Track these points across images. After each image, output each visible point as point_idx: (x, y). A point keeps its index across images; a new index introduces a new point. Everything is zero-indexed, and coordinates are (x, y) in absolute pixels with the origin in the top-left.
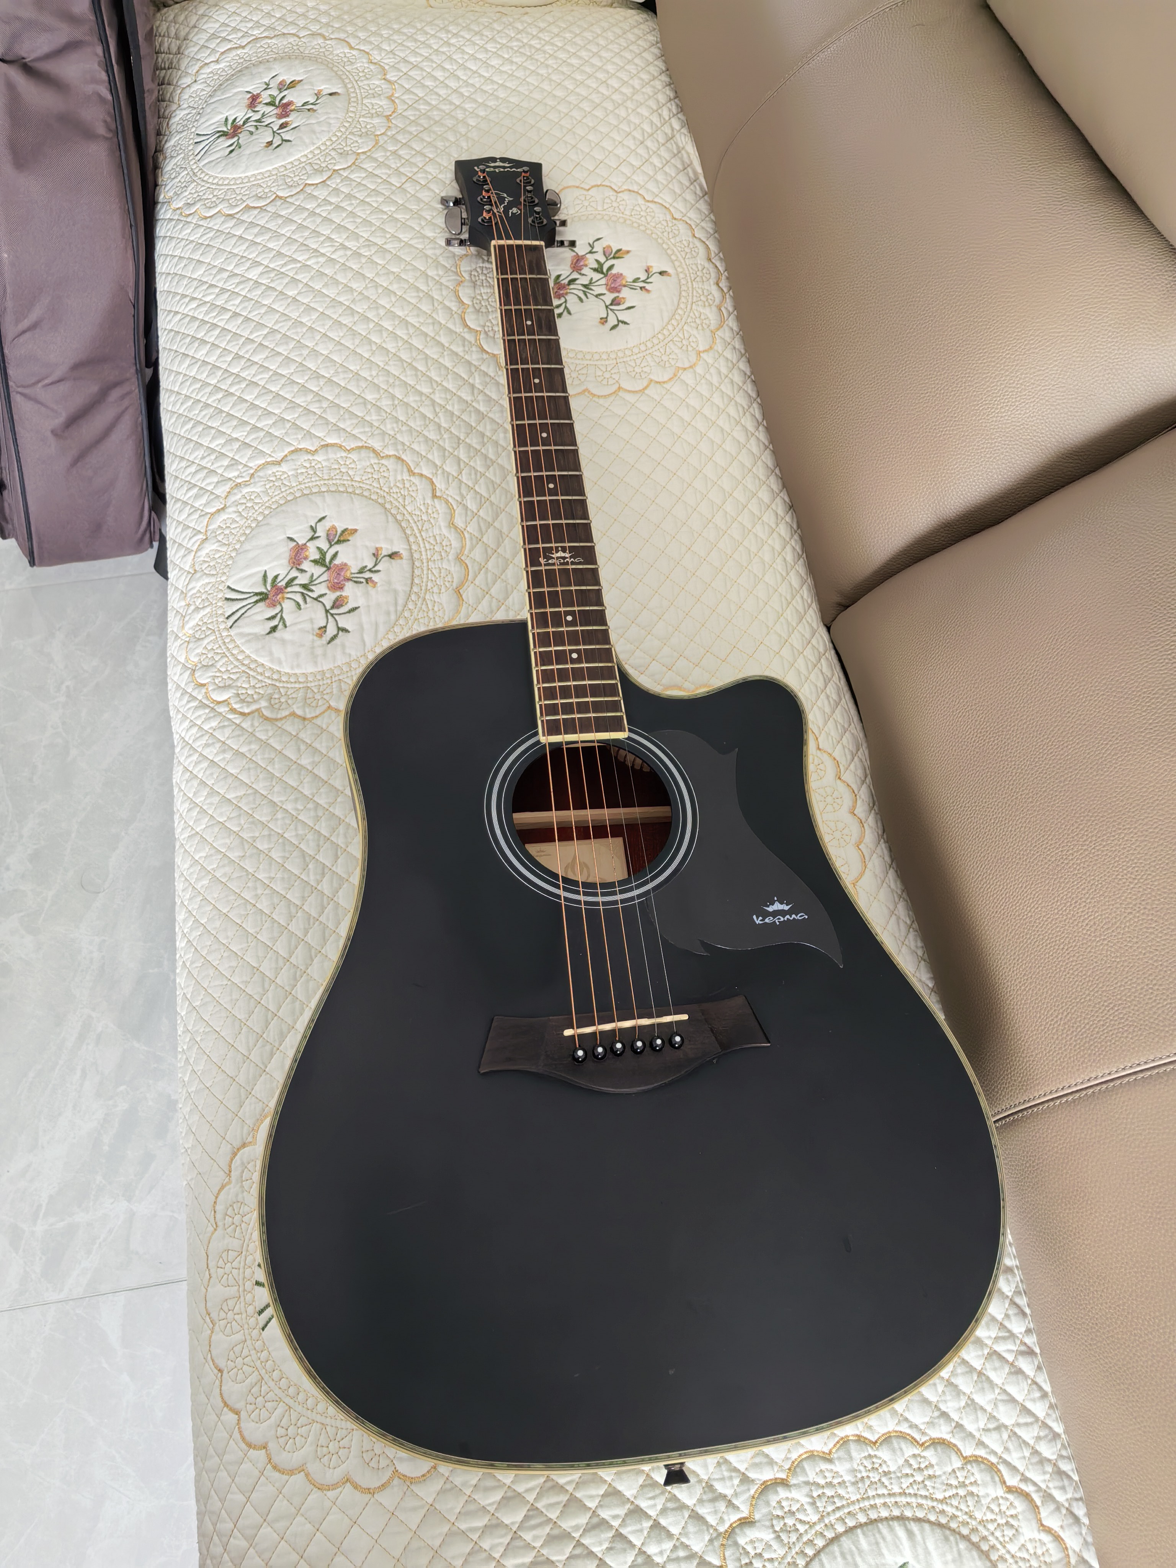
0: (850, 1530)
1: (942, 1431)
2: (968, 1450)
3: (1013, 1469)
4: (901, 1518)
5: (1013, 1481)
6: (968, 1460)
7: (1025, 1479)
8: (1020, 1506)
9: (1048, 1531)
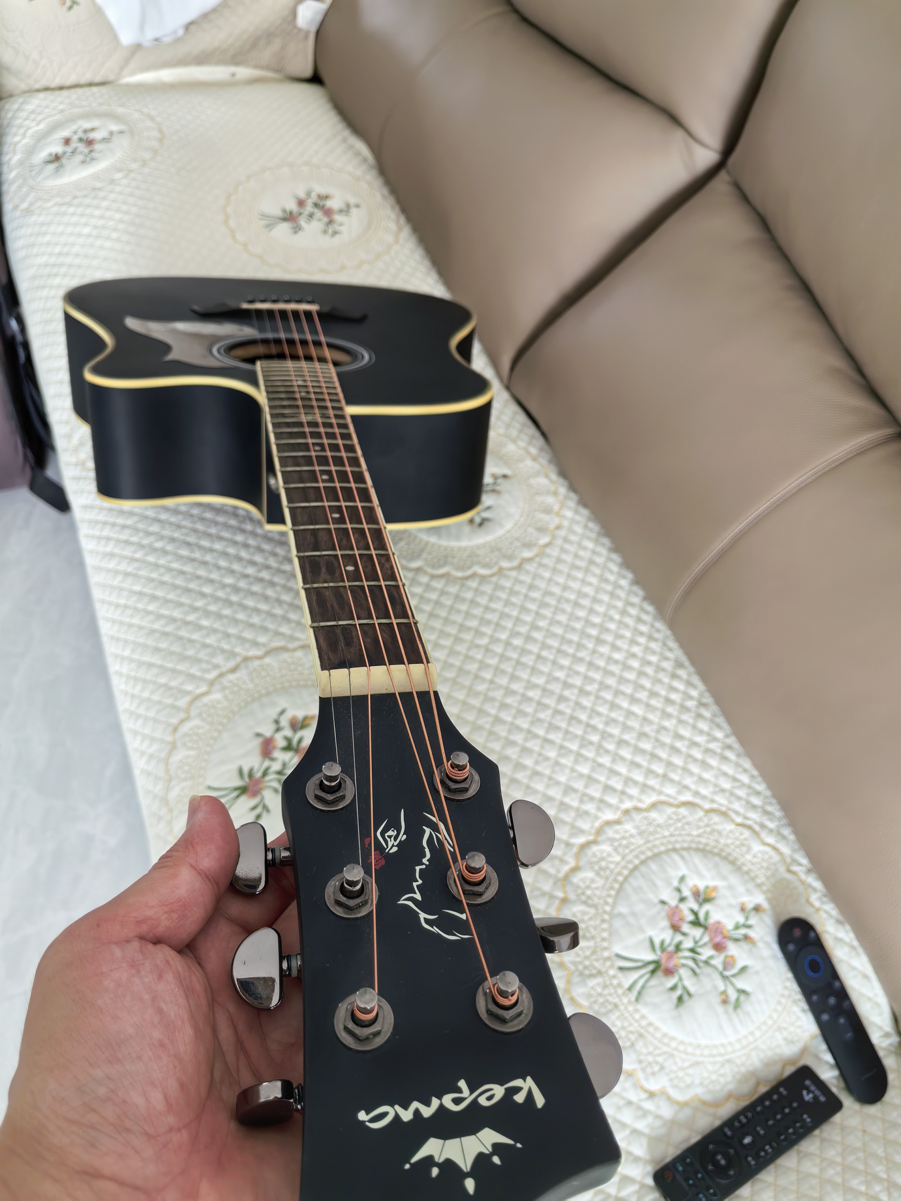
0: (643, 862)
1: (687, 797)
2: (707, 806)
3: (737, 813)
4: (675, 850)
5: (739, 820)
6: (708, 811)
7: (746, 818)
8: (747, 833)
9: (768, 845)
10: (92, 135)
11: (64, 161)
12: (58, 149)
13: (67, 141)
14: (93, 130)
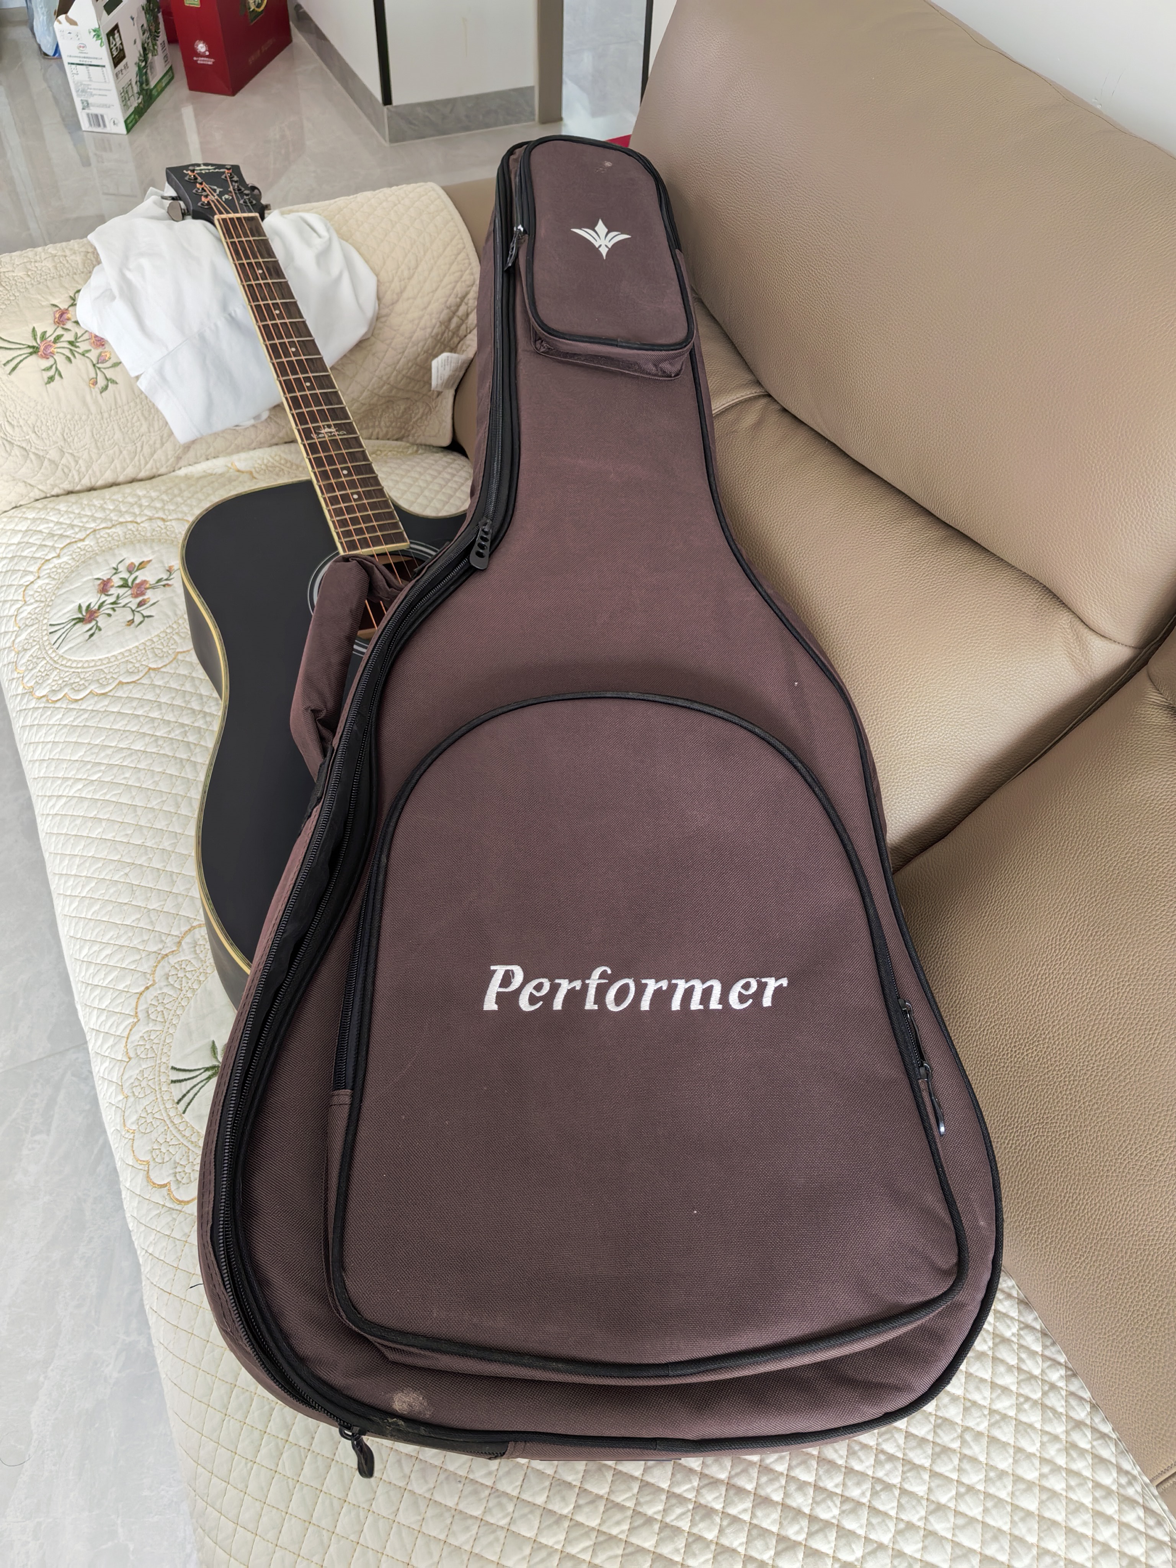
10: (141, 576)
11: (101, 621)
12: (92, 599)
13: (104, 587)
14: (142, 565)
